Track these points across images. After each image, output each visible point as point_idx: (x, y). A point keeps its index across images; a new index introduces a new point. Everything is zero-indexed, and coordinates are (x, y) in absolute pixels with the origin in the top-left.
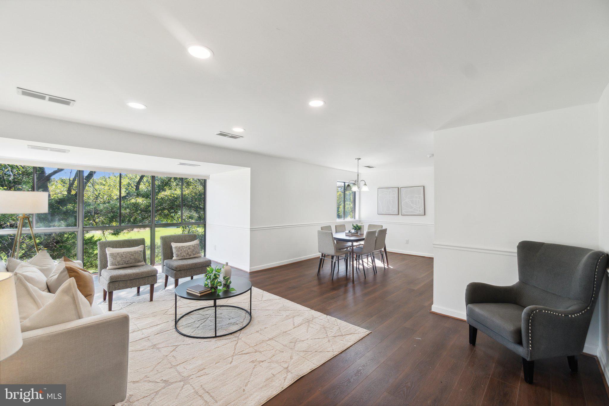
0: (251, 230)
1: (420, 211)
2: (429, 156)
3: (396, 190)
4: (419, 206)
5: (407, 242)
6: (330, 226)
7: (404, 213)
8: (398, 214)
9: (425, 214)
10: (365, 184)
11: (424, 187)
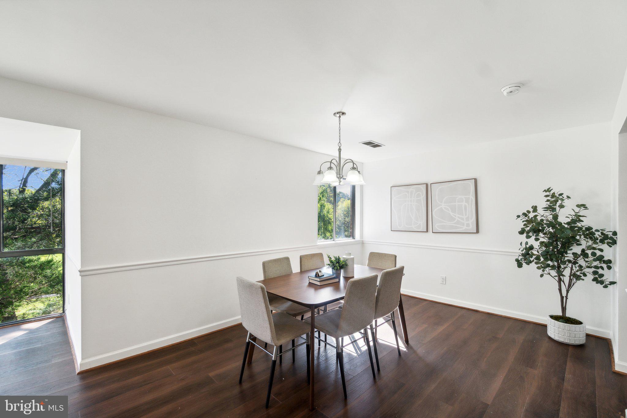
0: (83, 274)
1: (468, 225)
2: (509, 90)
3: (423, 188)
4: (466, 215)
5: (444, 280)
6: (287, 259)
7: (437, 228)
8: (427, 231)
9: (478, 231)
10: (354, 168)
11: (476, 180)
